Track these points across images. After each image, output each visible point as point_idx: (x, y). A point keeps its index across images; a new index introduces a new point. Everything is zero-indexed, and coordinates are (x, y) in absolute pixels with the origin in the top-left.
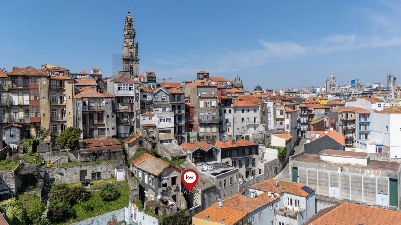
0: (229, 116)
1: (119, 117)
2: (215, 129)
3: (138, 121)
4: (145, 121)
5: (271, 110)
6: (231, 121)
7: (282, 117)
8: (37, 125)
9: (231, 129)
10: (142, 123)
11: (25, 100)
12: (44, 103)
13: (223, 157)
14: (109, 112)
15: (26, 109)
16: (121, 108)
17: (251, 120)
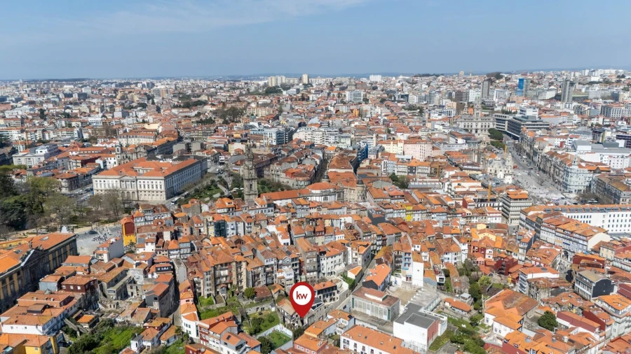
0: (323, 262)
1: (267, 274)
2: (315, 273)
3: (276, 275)
4: (279, 275)
5: (350, 252)
6: (325, 264)
7: (356, 257)
8: (231, 283)
9: (325, 269)
10: (278, 276)
11: (226, 272)
12: (234, 273)
13: (318, 294)
14: (262, 274)
15: (226, 277)
16: (267, 269)
17: (337, 261)
